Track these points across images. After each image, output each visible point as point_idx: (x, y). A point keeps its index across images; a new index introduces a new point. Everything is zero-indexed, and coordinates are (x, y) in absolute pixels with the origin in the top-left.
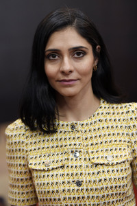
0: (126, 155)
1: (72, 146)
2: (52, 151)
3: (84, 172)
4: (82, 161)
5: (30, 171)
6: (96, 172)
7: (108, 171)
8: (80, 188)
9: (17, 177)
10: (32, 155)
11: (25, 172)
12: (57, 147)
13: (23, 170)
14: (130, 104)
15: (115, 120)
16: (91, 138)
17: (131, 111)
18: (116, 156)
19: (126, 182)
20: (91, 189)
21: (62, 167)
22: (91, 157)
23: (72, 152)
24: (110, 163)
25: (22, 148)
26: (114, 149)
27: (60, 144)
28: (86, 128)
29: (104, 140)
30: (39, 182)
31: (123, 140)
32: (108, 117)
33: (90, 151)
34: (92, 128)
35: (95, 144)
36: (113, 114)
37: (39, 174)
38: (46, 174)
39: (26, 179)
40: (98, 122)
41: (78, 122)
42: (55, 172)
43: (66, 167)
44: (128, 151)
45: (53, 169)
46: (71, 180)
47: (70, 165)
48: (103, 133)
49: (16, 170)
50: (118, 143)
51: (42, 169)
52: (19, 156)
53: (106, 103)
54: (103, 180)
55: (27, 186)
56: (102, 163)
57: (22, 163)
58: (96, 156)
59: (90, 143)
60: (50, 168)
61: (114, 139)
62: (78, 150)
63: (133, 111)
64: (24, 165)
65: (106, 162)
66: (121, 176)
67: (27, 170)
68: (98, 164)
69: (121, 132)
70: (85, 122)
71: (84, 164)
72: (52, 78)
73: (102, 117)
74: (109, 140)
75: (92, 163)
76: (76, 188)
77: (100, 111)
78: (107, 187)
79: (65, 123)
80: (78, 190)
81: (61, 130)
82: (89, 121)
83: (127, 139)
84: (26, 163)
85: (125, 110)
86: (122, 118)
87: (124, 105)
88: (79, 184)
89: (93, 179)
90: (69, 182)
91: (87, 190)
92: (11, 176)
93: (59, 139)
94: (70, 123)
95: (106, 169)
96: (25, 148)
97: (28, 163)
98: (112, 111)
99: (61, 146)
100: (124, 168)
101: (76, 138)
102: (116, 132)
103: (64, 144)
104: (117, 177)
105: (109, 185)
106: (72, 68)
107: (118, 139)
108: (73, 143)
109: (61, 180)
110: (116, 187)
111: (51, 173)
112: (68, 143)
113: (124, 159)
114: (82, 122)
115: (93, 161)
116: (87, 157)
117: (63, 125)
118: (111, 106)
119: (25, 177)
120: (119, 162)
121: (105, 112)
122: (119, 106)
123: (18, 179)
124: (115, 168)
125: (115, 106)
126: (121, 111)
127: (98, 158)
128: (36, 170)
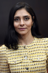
0: (45, 58)
1: (24, 55)
2: (17, 56)
3: (29, 64)
4: (28, 60)
5: (9, 65)
6: (34, 64)
7: (38, 64)
8: (28, 70)
9: (3, 67)
10: (9, 58)
11: (6, 65)
12: (19, 55)
13: (6, 64)
14: (46, 38)
15: (40, 45)
16: (31, 51)
17: (46, 41)
18: (41, 58)
19: (45, 68)
20: (32, 71)
21: (21, 63)
22: (32, 59)
23: (24, 57)
24: (39, 61)
25: (5, 56)
26: (40, 55)
27: (20, 54)
28: (30, 48)
29: (36, 52)
30: (12, 69)
31: (43, 52)
32: (38, 43)
33: (31, 56)
34: (32, 47)
35: (33, 53)
36: (39, 42)
37: (12, 65)
38: (15, 65)
39: (7, 68)
40: (34, 45)
41: (27, 45)
42: (18, 65)
43: (22, 62)
44: (45, 56)
45: (17, 63)
46: (24, 68)
47: (24, 62)
48: (36, 49)
49: (3, 64)
50: (41, 53)
51: (13, 63)
52: (4, 59)
53: (36, 38)
54: (36, 67)
55: (7, 70)
56: (36, 61)
57: (5, 61)
58: (33, 58)
59: (31, 53)
60: (16, 63)
61: (40, 52)
62: (27, 56)
63: (47, 41)
64: (6, 62)
65: (37, 60)
66: (43, 66)
67: (7, 64)
68: (34, 61)
69: (42, 49)
70: (29, 45)
71: (29, 61)
72: (17, 28)
73: (35, 44)
74: (38, 52)
75: (32, 61)
76: (26, 70)
77: (34, 41)
78: (38, 70)
79: (22, 46)
80: (27, 71)
81: (20, 48)
82: (31, 45)
83: (45, 52)
84: (7, 62)
85: (44, 41)
86: (43, 44)
87: (43, 39)
88: (27, 69)
89: (33, 67)
90: (23, 68)
91: (30, 71)
92: (1, 67)
93: (19, 52)
94: (23, 46)
95: (37, 63)
96: (6, 56)
97: (8, 61)
98: (39, 41)
99: (20, 55)
100: (44, 62)
101: (26, 51)
102: (41, 49)
103: (21, 54)
104: (42, 66)
105: (39, 69)
106: (24, 24)
107: (42, 52)
108: (25, 53)
109: (20, 67)
110: (41, 70)
111: (17, 65)
112: (23, 53)
113: (44, 59)
114: (28, 46)
115: (32, 60)
116: (30, 59)
117: (21, 47)
118: (38, 39)
119: (6, 67)
120: (42, 60)
121: (36, 41)
122: (41, 39)
123: (4, 68)
124: (41, 63)
125: (40, 39)
126: (42, 41)
127: (34, 59)
128: (11, 64)
